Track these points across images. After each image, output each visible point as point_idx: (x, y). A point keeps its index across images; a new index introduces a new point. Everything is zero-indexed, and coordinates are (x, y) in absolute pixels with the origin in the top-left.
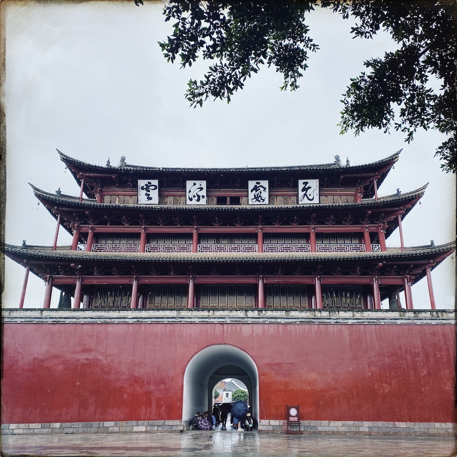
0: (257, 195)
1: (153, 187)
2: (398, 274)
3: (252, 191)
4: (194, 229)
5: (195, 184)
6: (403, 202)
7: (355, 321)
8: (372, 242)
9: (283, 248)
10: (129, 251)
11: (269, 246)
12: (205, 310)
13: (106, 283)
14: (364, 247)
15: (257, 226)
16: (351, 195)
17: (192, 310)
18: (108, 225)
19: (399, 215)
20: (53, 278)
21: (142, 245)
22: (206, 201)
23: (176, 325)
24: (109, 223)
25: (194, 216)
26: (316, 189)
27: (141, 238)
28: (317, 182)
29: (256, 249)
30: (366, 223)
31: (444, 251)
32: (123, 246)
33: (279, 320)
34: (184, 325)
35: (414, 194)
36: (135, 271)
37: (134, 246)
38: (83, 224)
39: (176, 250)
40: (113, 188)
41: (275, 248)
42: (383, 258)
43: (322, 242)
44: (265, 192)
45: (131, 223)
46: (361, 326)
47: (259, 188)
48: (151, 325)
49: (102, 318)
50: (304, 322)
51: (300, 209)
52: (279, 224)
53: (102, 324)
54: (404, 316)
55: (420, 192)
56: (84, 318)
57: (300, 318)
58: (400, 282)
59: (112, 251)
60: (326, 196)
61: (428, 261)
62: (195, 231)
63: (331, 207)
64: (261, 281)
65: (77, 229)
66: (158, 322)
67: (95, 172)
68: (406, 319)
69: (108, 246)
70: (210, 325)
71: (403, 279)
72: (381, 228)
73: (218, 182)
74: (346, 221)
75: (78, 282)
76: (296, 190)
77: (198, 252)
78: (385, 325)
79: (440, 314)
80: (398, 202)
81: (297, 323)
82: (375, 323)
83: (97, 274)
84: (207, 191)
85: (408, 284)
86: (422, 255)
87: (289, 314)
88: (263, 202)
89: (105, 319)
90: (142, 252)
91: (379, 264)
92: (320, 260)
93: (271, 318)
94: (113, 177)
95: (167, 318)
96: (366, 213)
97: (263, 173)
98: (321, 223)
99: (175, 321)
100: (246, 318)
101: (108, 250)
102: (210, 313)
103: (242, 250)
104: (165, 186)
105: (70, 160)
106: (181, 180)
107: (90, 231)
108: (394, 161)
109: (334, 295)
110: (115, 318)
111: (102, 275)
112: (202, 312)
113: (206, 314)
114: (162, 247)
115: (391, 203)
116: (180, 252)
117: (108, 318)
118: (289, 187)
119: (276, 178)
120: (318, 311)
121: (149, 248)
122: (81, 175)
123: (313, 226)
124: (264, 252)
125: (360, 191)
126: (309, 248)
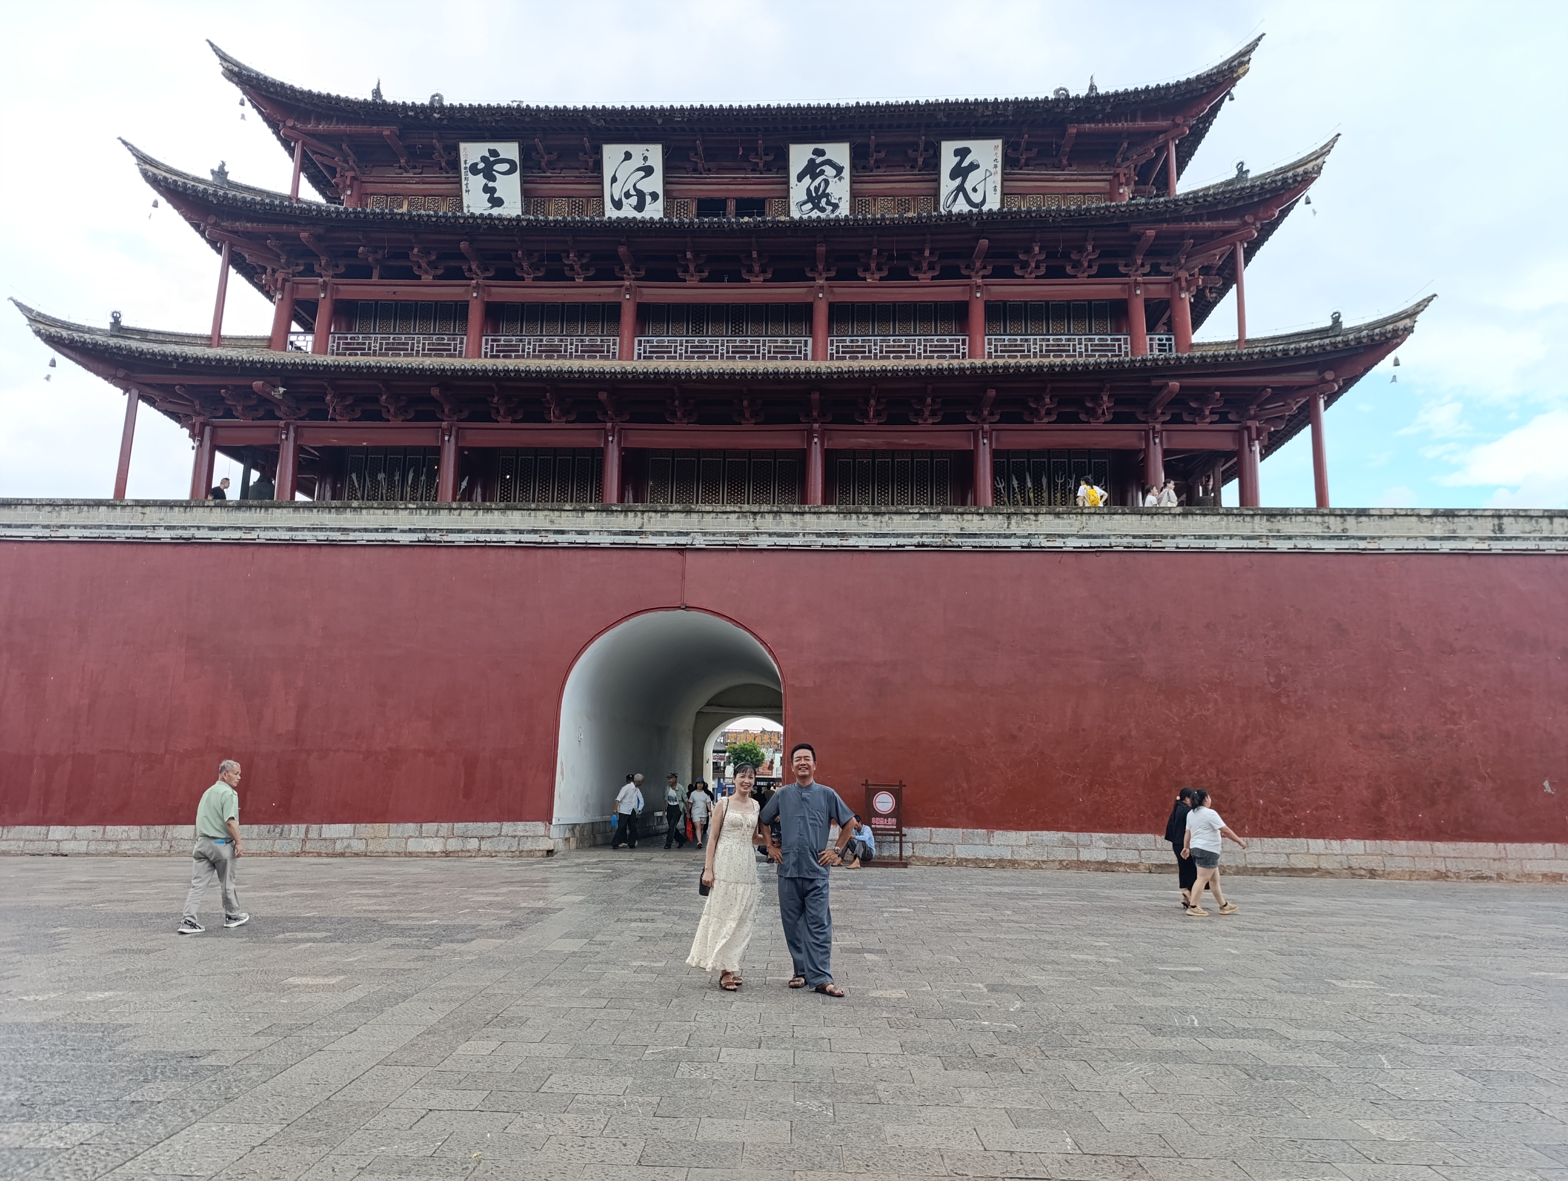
0: (817, 189)
1: (505, 167)
2: (1224, 419)
3: (800, 178)
4: (623, 289)
5: (628, 156)
6: (1256, 200)
7: (1086, 543)
8: (1151, 329)
9: (887, 346)
10: (435, 355)
11: (845, 341)
12: (631, 511)
13: (365, 444)
14: (1126, 343)
15: (811, 283)
16: (1098, 192)
17: (591, 511)
18: (375, 280)
19: (1238, 244)
20: (214, 428)
21: (472, 337)
22: (664, 209)
23: (540, 552)
24: (376, 273)
25: (622, 250)
26: (993, 170)
27: (470, 317)
28: (996, 147)
29: (805, 350)
30: (1136, 271)
31: (1373, 340)
32: (419, 341)
33: (852, 541)
34: (566, 552)
35: (1290, 174)
36: (446, 410)
37: (449, 339)
38: (301, 274)
39: (571, 353)
40: (391, 173)
41: (864, 347)
42: (1184, 362)
43: (1005, 331)
44: (840, 179)
45: (440, 272)
46: (1104, 556)
47: (823, 168)
48: (465, 551)
49: (321, 529)
50: (927, 546)
51: (942, 220)
52: (877, 276)
53: (319, 545)
54: (1237, 528)
55: (1309, 166)
56: (266, 529)
57: (918, 534)
58: (1226, 443)
59: (387, 355)
60: (1023, 195)
61: (1319, 374)
62: (628, 297)
63: (1034, 215)
64: (816, 440)
65: (283, 289)
66: (486, 541)
67: (334, 120)
68: (1243, 538)
69: (375, 341)
70: (642, 553)
71: (1238, 433)
72: (1180, 284)
73: (700, 150)
74: (1076, 265)
75: (284, 437)
76: (934, 177)
77: (635, 358)
78: (1179, 555)
79: (1351, 521)
80: (1238, 200)
81: (907, 548)
82: (1146, 547)
83: (337, 417)
84: (664, 177)
85: (1250, 446)
86: (1304, 352)
87: (884, 525)
88: (833, 211)
89: (328, 533)
90: (473, 357)
91: (1170, 384)
92: (990, 371)
93: (830, 535)
94: (386, 133)
95: (515, 531)
96: (1138, 237)
97: (834, 118)
98: (1003, 272)
99: (539, 540)
100: (753, 533)
101: (375, 351)
102: (646, 520)
103: (764, 355)
104: (543, 164)
105: (253, 77)
106: (587, 145)
107: (322, 295)
108: (1235, 75)
109: (1029, 485)
110: (359, 530)
111: (354, 420)
112: (622, 516)
113: (632, 522)
114: (529, 343)
115: (1219, 203)
116: (582, 357)
117: (339, 529)
118: (912, 167)
119: (873, 137)
120: (973, 513)
121: (492, 346)
122: (290, 127)
123: (979, 281)
124: (832, 358)
125: (1123, 180)
126: (964, 349)
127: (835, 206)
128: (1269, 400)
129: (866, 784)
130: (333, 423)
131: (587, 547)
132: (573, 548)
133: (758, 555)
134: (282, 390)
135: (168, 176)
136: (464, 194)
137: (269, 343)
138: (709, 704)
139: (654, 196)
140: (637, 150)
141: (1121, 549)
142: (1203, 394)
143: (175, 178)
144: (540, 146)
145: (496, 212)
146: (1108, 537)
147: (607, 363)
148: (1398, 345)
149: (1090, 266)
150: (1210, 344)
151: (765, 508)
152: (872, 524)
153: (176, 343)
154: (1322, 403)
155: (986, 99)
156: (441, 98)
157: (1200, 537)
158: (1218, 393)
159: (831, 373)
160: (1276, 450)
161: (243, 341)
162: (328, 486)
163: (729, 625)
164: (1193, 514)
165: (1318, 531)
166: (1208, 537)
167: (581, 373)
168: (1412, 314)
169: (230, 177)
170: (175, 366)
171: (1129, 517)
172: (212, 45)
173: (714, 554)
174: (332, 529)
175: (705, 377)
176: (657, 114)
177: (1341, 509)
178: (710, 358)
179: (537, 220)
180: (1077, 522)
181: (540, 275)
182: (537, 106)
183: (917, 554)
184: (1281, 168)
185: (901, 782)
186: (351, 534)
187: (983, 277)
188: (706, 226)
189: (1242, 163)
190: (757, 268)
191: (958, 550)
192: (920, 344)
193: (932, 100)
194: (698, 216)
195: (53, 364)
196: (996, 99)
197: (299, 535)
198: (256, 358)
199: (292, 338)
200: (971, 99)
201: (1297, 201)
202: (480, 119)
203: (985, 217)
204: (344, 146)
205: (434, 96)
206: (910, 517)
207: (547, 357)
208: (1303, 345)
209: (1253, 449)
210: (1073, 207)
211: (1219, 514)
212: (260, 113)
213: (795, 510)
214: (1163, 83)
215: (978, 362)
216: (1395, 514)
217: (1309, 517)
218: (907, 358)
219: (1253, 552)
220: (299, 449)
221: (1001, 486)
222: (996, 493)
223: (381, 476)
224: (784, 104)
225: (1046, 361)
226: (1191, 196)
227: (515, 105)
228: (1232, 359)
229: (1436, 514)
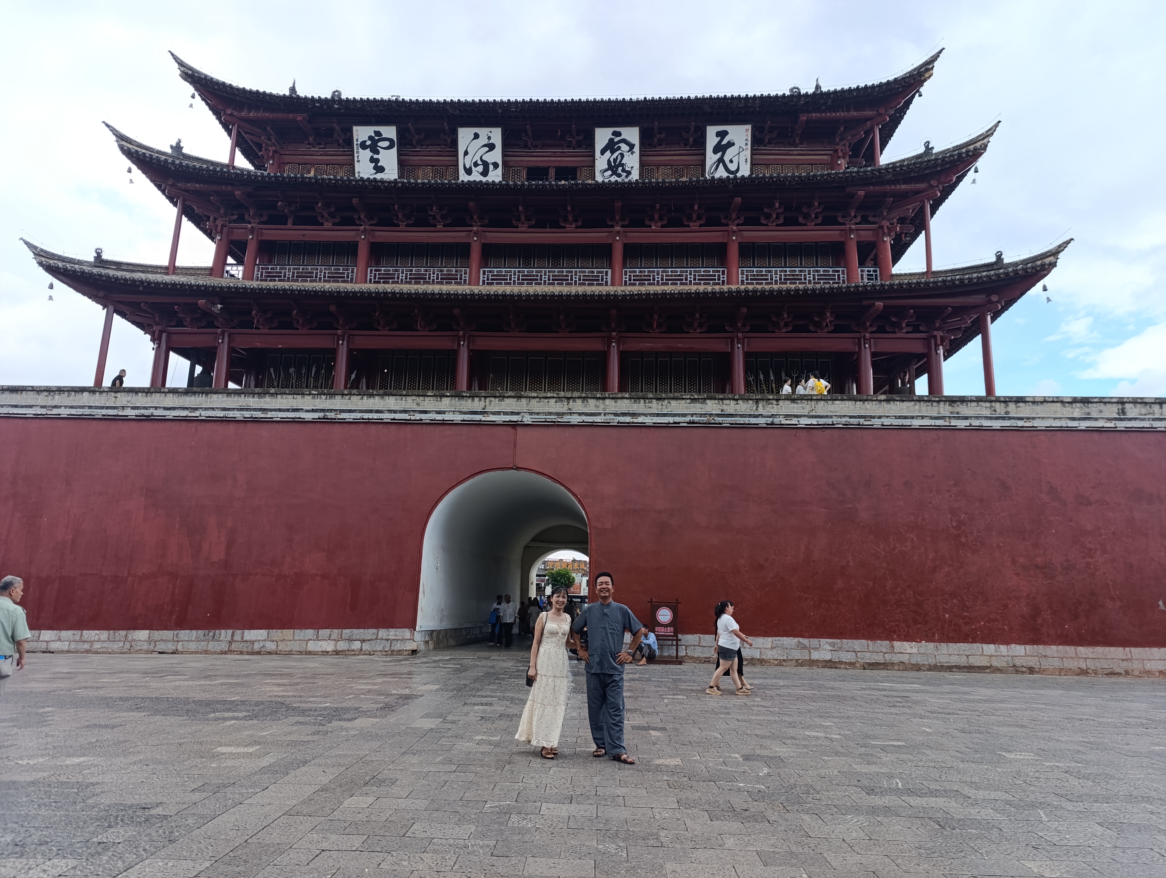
0: (615, 160)
1: (386, 144)
2: (916, 330)
3: (603, 152)
4: (472, 233)
5: (476, 136)
6: (939, 169)
7: (814, 421)
8: (862, 264)
9: (667, 276)
10: (333, 281)
11: (635, 272)
12: (477, 397)
13: (280, 346)
14: (843, 274)
15: (611, 229)
16: (822, 163)
17: (447, 396)
18: (289, 225)
19: (926, 201)
20: (169, 334)
21: (360, 268)
22: (503, 175)
23: (409, 427)
24: (290, 221)
25: (471, 204)
26: (745, 147)
27: (359, 253)
28: (747, 130)
29: (606, 278)
30: (851, 221)
31: (1026, 272)
32: (322, 271)
33: (640, 419)
34: (429, 427)
35: (964, 150)
36: (341, 321)
37: (343, 270)
38: (235, 221)
39: (433, 280)
40: (302, 148)
41: (649, 276)
42: (886, 288)
43: (754, 264)
44: (632, 153)
45: (337, 220)
46: (828, 431)
47: (620, 145)
48: (353, 426)
49: (247, 410)
50: (696, 423)
51: (707, 183)
52: (659, 224)
53: (245, 421)
54: (927, 411)
55: (978, 145)
56: (206, 409)
57: (689, 414)
58: (918, 348)
59: (297, 281)
60: (767, 165)
61: (987, 297)
62: (475, 239)
63: (775, 180)
64: (614, 344)
65: (221, 233)
66: (369, 419)
67: (261, 110)
68: (932, 418)
69: (289, 271)
70: (485, 428)
71: (927, 340)
72: (883, 231)
73: (530, 131)
74: (806, 216)
75: (220, 341)
76: (701, 152)
77: (481, 284)
78: (884, 431)
79: (1012, 406)
80: (926, 169)
81: (681, 425)
82: (859, 425)
83: (260, 327)
84: (503, 151)
85: (936, 350)
86: (975, 281)
87: (664, 407)
88: (627, 177)
89: (252, 412)
90: (361, 283)
91: (876, 304)
92: (743, 294)
93: (624, 414)
94: (299, 118)
95: (390, 411)
96: (852, 196)
97: (628, 109)
98: (752, 221)
99: (408, 418)
100: (567, 413)
101: (289, 278)
102: (487, 403)
103: (576, 282)
104: (414, 142)
105: (202, 78)
106: (447, 128)
107: (251, 237)
108: (922, 78)
109: (772, 378)
110: (275, 410)
111: (272, 329)
112: (470, 400)
113: (477, 404)
114: (403, 273)
115: (911, 171)
116: (442, 283)
117: (260, 410)
118: (685, 145)
119: (656, 123)
120: (730, 399)
121: (375, 274)
122: (229, 115)
123: (735, 228)
124: (626, 284)
125: (840, 154)
126: (723, 278)
127: (629, 173)
128: (950, 316)
129: (651, 602)
130: (257, 331)
131: (443, 423)
132: (433, 423)
133: (571, 430)
134: (219, 306)
135: (139, 149)
136: (356, 164)
137: (210, 271)
138: (533, 540)
139: (496, 165)
140: (483, 132)
141: (841, 426)
142: (901, 312)
143: (144, 151)
144: (412, 129)
145: (379, 176)
146: (831, 417)
147: (460, 287)
148: (1045, 275)
149: (816, 217)
150: (905, 275)
151: (576, 394)
152: (655, 406)
153: (143, 272)
154: (989, 318)
155: (739, 95)
156: (340, 94)
157: (900, 417)
158: (912, 311)
159: (625, 295)
160: (955, 353)
161: (191, 271)
162: (252, 377)
163: (549, 481)
164: (894, 400)
165: (987, 413)
166: (905, 417)
167: (441, 294)
168: (1055, 253)
169: (184, 151)
170: (141, 289)
171: (847, 403)
172: (172, 54)
173: (538, 429)
174: (255, 410)
175: (532, 298)
176: (498, 105)
177: (1005, 397)
178: (536, 284)
179: (409, 183)
180: (808, 406)
181: (411, 222)
182: (410, 100)
183: (688, 429)
184: (957, 146)
185: (677, 600)
186: (269, 413)
187: (738, 225)
188: (534, 187)
189: (928, 142)
190: (570, 218)
191: (719, 427)
192: (690, 274)
193: (700, 96)
194: (528, 179)
195: (51, 287)
196: (747, 95)
197: (231, 414)
198: (201, 283)
199: (228, 268)
200: (729, 95)
201: (969, 170)
202: (368, 109)
203: (739, 181)
204: (268, 128)
205: (334, 92)
206: (684, 401)
207: (416, 283)
208: (975, 275)
209: (938, 352)
210: (804, 174)
211: (913, 400)
212: (207, 104)
213: (598, 396)
214: (869, 84)
215: (734, 287)
216: (1045, 401)
217: (980, 403)
218: (681, 284)
219: (939, 428)
220: (232, 350)
221: (751, 379)
222: (747, 384)
223: (292, 370)
224: (591, 98)
225: (784, 287)
226: (891, 166)
227: (394, 98)
228: (922, 286)
229: (1075, 401)
